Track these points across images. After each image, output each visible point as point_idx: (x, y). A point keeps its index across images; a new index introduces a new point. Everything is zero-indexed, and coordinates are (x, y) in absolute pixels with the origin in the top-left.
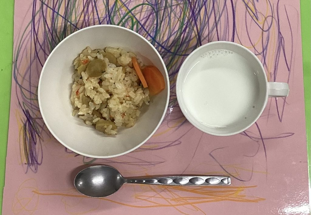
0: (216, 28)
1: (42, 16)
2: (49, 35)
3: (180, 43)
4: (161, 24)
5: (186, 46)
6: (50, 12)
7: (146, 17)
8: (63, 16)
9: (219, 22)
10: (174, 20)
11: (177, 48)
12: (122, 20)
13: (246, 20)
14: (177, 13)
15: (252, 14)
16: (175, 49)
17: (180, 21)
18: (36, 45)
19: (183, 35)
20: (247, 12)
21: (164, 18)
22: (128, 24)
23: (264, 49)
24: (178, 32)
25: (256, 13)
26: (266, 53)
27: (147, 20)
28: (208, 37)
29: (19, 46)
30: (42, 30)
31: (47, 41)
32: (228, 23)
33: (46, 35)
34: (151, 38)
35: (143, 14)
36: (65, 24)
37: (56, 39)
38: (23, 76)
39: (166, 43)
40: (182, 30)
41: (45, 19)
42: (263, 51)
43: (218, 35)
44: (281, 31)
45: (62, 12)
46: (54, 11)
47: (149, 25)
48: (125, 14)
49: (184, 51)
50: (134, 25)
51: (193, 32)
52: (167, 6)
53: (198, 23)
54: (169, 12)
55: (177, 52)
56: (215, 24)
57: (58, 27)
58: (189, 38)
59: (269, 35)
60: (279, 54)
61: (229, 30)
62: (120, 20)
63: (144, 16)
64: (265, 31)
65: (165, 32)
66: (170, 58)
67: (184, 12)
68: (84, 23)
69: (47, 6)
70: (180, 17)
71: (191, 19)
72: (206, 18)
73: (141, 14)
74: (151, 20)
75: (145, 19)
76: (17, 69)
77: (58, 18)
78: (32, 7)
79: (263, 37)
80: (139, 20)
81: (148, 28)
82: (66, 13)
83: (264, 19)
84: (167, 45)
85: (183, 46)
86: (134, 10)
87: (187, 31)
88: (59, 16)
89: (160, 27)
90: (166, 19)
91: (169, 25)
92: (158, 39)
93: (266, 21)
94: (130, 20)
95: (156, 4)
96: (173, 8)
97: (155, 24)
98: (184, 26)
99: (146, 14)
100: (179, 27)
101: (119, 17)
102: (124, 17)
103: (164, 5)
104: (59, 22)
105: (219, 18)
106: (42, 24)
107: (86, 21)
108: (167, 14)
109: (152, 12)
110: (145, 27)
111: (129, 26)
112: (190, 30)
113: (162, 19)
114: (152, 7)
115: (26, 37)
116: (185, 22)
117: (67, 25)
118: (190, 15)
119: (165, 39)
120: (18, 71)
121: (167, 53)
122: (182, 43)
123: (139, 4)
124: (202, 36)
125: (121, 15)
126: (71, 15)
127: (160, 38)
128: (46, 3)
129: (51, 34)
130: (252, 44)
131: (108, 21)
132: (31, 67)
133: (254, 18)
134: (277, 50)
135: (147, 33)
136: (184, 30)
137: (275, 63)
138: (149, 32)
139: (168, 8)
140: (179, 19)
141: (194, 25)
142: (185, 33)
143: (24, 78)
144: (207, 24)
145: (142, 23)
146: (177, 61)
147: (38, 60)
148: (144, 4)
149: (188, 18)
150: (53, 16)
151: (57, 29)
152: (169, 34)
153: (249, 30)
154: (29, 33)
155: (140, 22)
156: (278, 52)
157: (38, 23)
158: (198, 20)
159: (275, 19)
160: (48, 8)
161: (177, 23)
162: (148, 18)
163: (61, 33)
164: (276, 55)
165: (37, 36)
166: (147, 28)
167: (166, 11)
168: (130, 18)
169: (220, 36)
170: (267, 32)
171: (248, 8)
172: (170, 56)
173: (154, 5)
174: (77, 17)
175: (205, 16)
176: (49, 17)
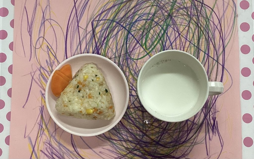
0: (81, 40)
1: (217, 51)
2: (211, 36)
3: (109, 29)
4: (123, 44)
5: (104, 27)
6: (211, 54)
7: (135, 49)
8: (201, 51)
9: (78, 45)
10: (113, 47)
11: (111, 25)
12: (154, 47)
13: (57, 46)
14: (110, 52)
15: (51, 50)
16: (113, 24)
17: (108, 46)
18: (220, 28)
19: (107, 35)
20: (55, 52)
21: (121, 48)
22: (149, 44)
23: (43, 23)
24: (110, 37)
25: (48, 51)
26: (42, 20)
27: (134, 47)
28: (87, 33)
29: (233, 28)
30: (217, 40)
31: (213, 32)
32: (70, 44)
33: (213, 36)
34: (131, 33)
35: (138, 52)
36: (199, 44)
37: (206, 33)
38: (229, 5)
39: (120, 29)
40: (107, 39)
41: (215, 49)
42: (44, 22)
43: (79, 34)
44: (29, 37)
45: (202, 54)
46: (208, 55)
47: (133, 43)
48: (151, 52)
49: (106, 23)
50: (144, 43)
51: (98, 38)
52: (119, 57)
53: (94, 44)
54: (117, 52)
55: (111, 22)
56: (81, 43)
57: (204, 42)
58: (102, 33)
59: (39, 34)
60: (32, 19)
61: (70, 39)
62: (156, 47)
63: (137, 50)
64: (41, 37)
65: (120, 38)
66: (116, 18)
67: (105, 53)
68: (184, 45)
69: (213, 59)
70: (108, 49)
71: (100, 47)
72: (88, 48)
73: (139, 52)
74: (132, 47)
75: (136, 48)
76: (234, 11)
77: (205, 49)
78: (225, 58)
79: (44, 32)
80: (141, 47)
81: (133, 41)
82: (199, 53)
83: (42, 47)
84: (119, 28)
85: (106, 27)
86: (145, 55)
87: (103, 38)
88: (204, 51)
89: (124, 42)
90: (120, 47)
91: (117, 43)
92: (126, 32)
93: (41, 45)
94: (148, 47)
95: (127, 59)
96: (114, 56)
97: (128, 43)
98: (105, 42)
99: (135, 51)
100: (109, 42)
101: (156, 50)
102: (152, 49)
103: (121, 58)
104: (204, 46)
105: (77, 48)
106: (217, 44)
107: (182, 47)
108: (119, 51)
109: (130, 53)
110: (136, 41)
111: (148, 42)
112: (100, 39)
113: (122, 47)
114: (130, 57)
115: (228, 35)
116: (104, 45)
117: (197, 44)
118: (100, 50)
119: (120, 33)
120: (233, 9)
121: (119, 22)
122: (107, 29)
123: (141, 59)
124: (92, 34)
125: (155, 51)
126: (195, 51)
127: (125, 33)
128: (215, 61)
129: (209, 37)
130: (53, 28)
131: (165, 47)
132: (223, 12)
133: (50, 47)
134: (33, 22)
135: (134, 37)
136: (106, 39)
137: (36, 13)
138: (133, 37)
139: (118, 56)
140: (109, 47)
141: (98, 42)
142: (105, 36)
143: (228, 4)
144: (87, 43)
145: (138, 45)
146: (111, 16)
147: (218, 18)
148: (137, 59)
149: (102, 48)
150: (208, 51)
151: (205, 41)
152: (117, 36)
153: (55, 38)
154: (227, 38)
155: (140, 45)
156: (33, 21)
157: (220, 46)
158: (94, 47)
159: (34, 46)
160: (213, 57)
161: (111, 44)
162: (133, 48)
163: (201, 38)
164: (35, 18)
165: (221, 35)
166: (135, 41)
167: (119, 53)
168: (147, 48)
169: (77, 34)
170: (40, 36)
171: (54, 55)
172: (117, 19)
173: (129, 58)
174: (189, 50)
175: (89, 49)
176: (212, 50)
